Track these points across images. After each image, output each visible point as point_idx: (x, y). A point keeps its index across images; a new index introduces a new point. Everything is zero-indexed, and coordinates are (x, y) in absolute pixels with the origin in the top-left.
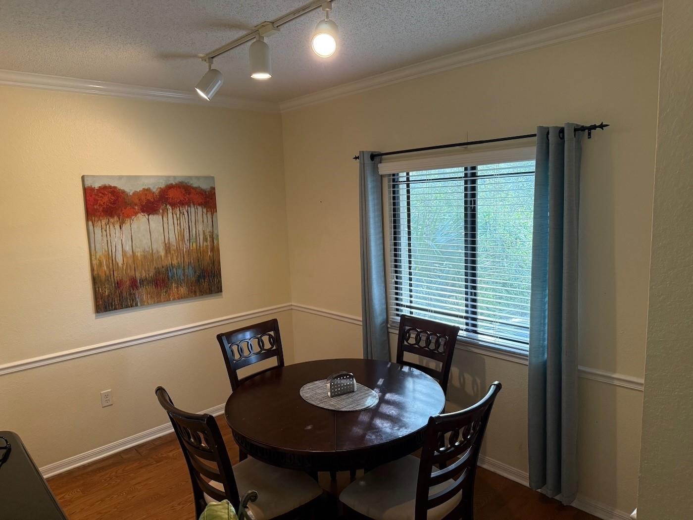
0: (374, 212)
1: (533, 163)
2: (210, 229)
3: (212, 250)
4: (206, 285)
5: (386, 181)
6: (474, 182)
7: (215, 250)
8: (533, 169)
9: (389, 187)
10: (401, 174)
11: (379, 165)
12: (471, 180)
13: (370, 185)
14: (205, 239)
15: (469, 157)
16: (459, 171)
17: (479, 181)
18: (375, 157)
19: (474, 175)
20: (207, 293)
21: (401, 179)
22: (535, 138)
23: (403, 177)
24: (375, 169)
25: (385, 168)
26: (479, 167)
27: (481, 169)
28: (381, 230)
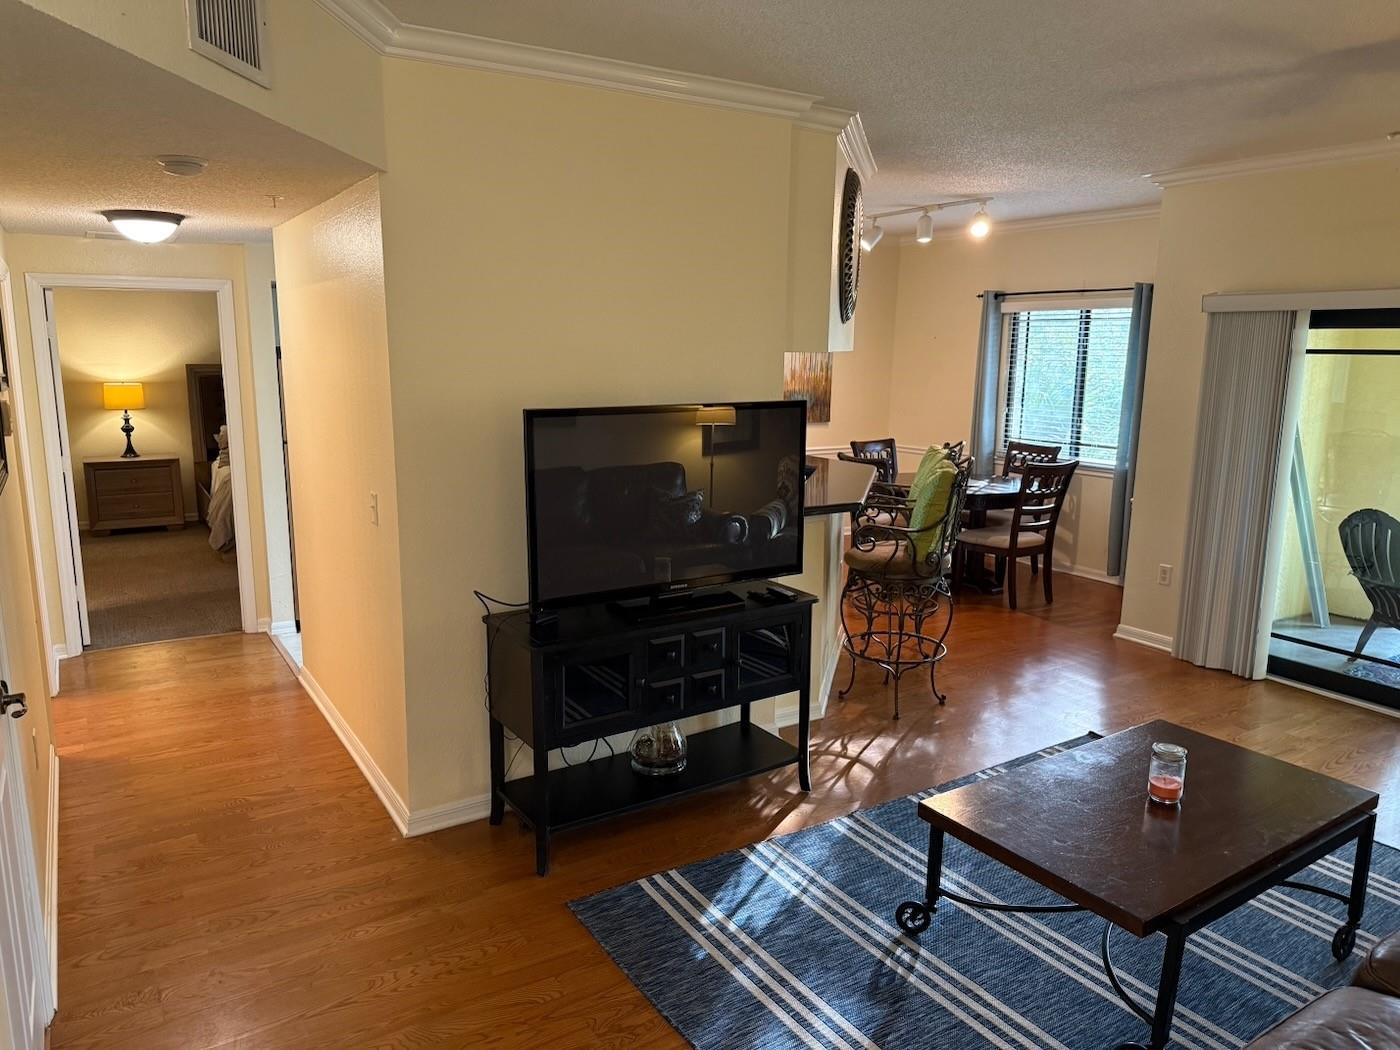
0: (993, 347)
1: (1131, 310)
2: (826, 360)
3: (826, 379)
4: (818, 413)
5: (1007, 320)
6: (1087, 323)
7: (828, 380)
8: (1130, 315)
9: (1010, 325)
10: (1022, 313)
11: (1002, 304)
12: (1086, 320)
13: (992, 321)
14: (822, 370)
15: (1085, 301)
16: (1076, 313)
17: (1092, 323)
18: (999, 296)
19: (1088, 317)
20: (817, 422)
21: (1021, 318)
22: (1132, 291)
23: (1023, 316)
24: (998, 308)
25: (1007, 307)
26: (1093, 311)
27: (1094, 313)
28: (997, 365)
